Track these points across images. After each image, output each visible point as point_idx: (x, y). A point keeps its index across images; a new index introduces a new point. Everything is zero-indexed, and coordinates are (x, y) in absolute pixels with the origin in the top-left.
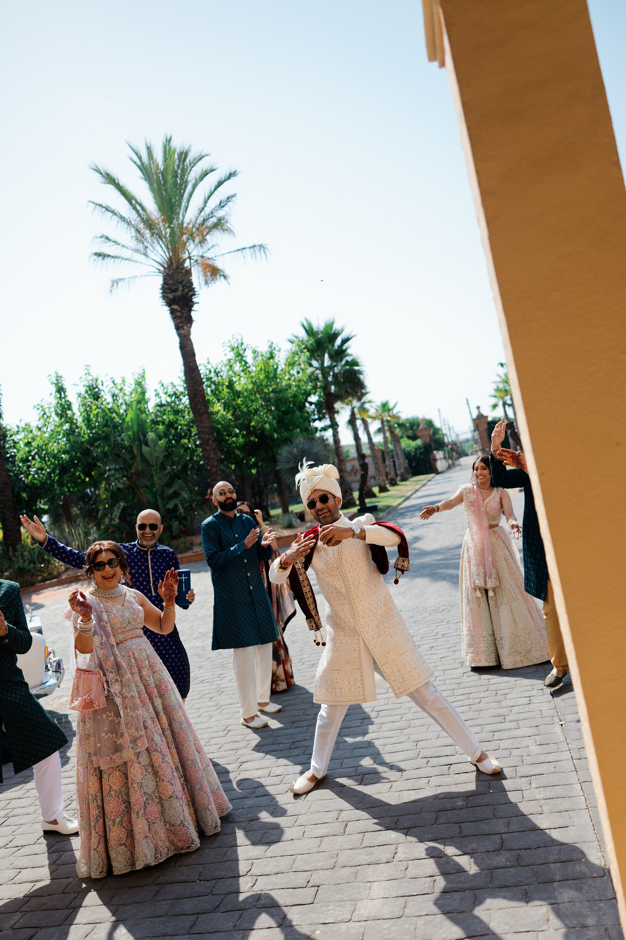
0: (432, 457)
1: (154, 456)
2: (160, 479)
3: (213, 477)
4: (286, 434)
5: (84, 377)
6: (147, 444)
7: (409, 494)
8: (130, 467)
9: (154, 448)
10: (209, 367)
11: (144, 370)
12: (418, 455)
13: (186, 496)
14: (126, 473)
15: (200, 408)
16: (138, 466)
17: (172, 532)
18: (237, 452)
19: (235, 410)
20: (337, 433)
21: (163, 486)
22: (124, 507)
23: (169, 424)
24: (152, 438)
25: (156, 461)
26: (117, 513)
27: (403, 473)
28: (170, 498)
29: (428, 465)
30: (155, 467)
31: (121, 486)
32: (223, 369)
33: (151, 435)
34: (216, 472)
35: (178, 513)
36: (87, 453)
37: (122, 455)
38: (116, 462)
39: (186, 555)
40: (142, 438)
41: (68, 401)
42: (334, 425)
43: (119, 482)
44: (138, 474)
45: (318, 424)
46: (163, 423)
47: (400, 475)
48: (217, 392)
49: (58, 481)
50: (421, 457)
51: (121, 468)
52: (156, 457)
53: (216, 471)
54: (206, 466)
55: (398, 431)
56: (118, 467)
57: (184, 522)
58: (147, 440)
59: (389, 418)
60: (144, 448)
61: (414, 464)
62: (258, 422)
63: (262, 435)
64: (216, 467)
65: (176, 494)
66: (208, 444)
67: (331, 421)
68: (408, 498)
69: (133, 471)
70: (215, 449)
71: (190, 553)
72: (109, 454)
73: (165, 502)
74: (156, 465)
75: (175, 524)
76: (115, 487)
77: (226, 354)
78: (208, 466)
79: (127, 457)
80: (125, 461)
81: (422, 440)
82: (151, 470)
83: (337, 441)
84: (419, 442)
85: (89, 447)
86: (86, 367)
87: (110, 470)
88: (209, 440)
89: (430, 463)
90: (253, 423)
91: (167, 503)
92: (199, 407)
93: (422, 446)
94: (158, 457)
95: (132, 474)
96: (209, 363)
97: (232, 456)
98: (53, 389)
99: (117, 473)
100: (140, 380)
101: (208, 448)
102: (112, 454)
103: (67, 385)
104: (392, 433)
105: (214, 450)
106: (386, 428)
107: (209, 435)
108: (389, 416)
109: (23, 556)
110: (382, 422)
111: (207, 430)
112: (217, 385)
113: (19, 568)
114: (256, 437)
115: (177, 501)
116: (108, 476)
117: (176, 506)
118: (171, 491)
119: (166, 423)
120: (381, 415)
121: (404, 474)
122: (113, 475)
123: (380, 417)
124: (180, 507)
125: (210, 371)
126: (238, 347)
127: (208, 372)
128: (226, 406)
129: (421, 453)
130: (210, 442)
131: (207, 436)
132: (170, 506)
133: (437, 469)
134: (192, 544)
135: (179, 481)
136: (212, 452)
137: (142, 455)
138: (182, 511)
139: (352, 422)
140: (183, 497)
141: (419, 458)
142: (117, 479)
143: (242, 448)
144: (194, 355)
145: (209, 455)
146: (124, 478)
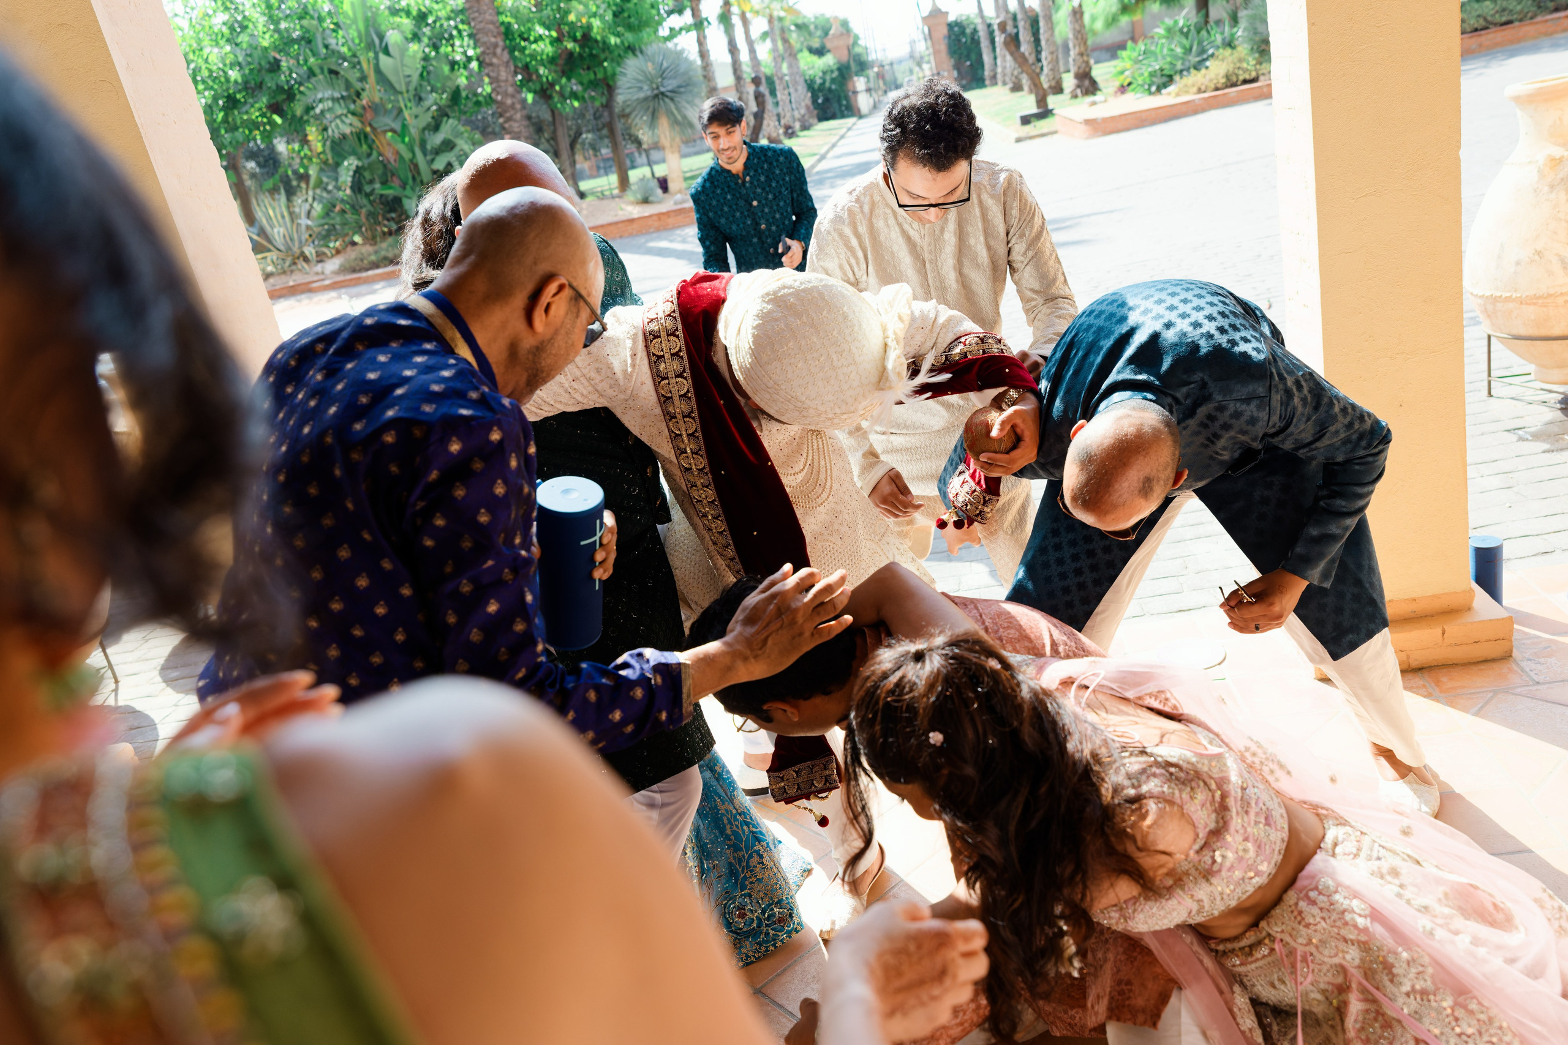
0: (850, 87)
1: (402, 74)
2: (416, 117)
3: (508, 115)
4: (630, 37)
7: (823, 151)
8: (358, 95)
9: (402, 61)
12: (827, 84)
13: (465, 148)
14: (352, 107)
16: (372, 92)
18: (542, 71)
20: (705, 37)
21: (424, 129)
22: (357, 167)
24: (396, 43)
25: (408, 84)
26: (346, 177)
27: (803, 116)
28: (437, 152)
29: (844, 102)
30: (405, 95)
31: (347, 130)
33: (393, 37)
34: (513, 106)
36: (275, 67)
37: (342, 73)
38: (332, 86)
40: (377, 41)
42: (699, 24)
43: (343, 122)
44: (376, 108)
45: (675, 21)
46: (408, 13)
47: (799, 120)
49: (225, 120)
50: (833, 87)
51: (342, 98)
52: (404, 76)
53: (513, 104)
54: (493, 95)
55: (794, 38)
56: (337, 95)
58: (386, 45)
59: (782, 14)
60: (383, 57)
61: (820, 101)
62: (579, 16)
63: (586, 39)
64: (513, 96)
65: (447, 145)
67: (693, 15)
68: (823, 157)
69: (364, 102)
70: (508, 62)
72: (317, 70)
73: (429, 158)
74: (408, 91)
76: (335, 132)
78: (498, 93)
79: (353, 76)
80: (348, 85)
81: (835, 57)
82: (398, 101)
83: (703, 54)
84: (829, 60)
85: (275, 56)
87: (324, 100)
88: (496, 46)
89: (847, 98)
91: (433, 160)
93: (835, 67)
94: (409, 76)
95: (364, 108)
99: (337, 106)
101: (495, 61)
102: (322, 69)
104: (785, 41)
106: (777, 32)
108: (782, 8)
110: (771, 20)
111: (491, 26)
114: (575, 40)
115: (450, 157)
116: (322, 112)
118: (437, 139)
119: (414, 13)
120: (768, 7)
121: (806, 117)
122: (329, 110)
123: (767, 11)
129: (833, 80)
131: (493, 40)
132: (439, 165)
133: (859, 110)
135: (449, 121)
136: (502, 69)
137: (378, 71)
139: (725, 18)
140: (462, 150)
141: (830, 90)
142: (339, 117)
143: (552, 60)
145: (499, 74)
146: (349, 116)
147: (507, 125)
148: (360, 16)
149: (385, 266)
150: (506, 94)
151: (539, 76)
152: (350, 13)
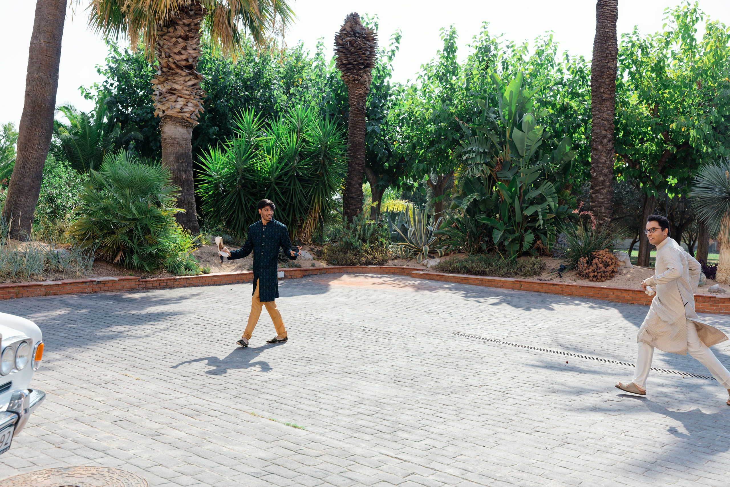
1: (526, 143)
3: (597, 188)
5: (478, 37)
6: (520, 128)
8: (496, 154)
9: (528, 134)
10: (634, 39)
11: (551, 36)
13: (552, 204)
14: (488, 160)
15: (604, 93)
16: (506, 154)
17: (521, 246)
19: (657, 104)
21: (529, 185)
23: (560, 108)
24: (529, 121)
25: (527, 151)
26: (465, 205)
28: (533, 202)
30: (525, 158)
31: (478, 175)
32: (654, 44)
33: (528, 117)
35: (537, 224)
38: (481, 143)
39: (530, 280)
40: (518, 119)
41: (455, 63)
43: (478, 169)
44: (504, 165)
46: (553, 106)
48: (638, 76)
51: (484, 152)
52: (527, 146)
53: (604, 181)
56: (481, 150)
57: (542, 237)
58: (522, 122)
65: (541, 199)
66: (601, 143)
69: (498, 159)
71: (535, 279)
74: (526, 155)
75: (529, 237)
76: (470, 174)
77: (665, 25)
78: (595, 172)
79: (496, 140)
80: (493, 146)
82: (519, 163)
85: (458, 120)
86: (484, 24)
87: (469, 152)
88: (605, 137)
90: (674, 126)
91: (527, 207)
92: (602, 91)
94: (530, 146)
95: (496, 162)
96: (635, 33)
97: (638, 167)
98: (442, 46)
99: (478, 157)
100: (544, 48)
103: (459, 43)
105: (609, 152)
107: (606, 131)
109: (355, 230)
112: (639, 64)
113: (347, 243)
114: (676, 146)
115: (539, 208)
116: (467, 159)
117: (536, 214)
118: (534, 194)
119: (558, 106)
122: (472, 159)
124: (541, 217)
125: (633, 45)
126: (685, 16)
127: (630, 45)
128: (645, 97)
130: (605, 141)
131: (604, 132)
132: (528, 212)
134: (543, 268)
135: (549, 183)
136: (604, 154)
137: (512, 141)
138: (541, 222)
140: (549, 205)
142: (477, 164)
143: (653, 157)
144: (615, 17)
145: (600, 158)
146: (484, 165)
147: (594, 196)
148: (514, 101)
149: (464, 273)
150: (601, 173)
151: (641, 166)
152: (508, 98)
